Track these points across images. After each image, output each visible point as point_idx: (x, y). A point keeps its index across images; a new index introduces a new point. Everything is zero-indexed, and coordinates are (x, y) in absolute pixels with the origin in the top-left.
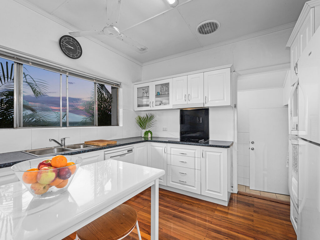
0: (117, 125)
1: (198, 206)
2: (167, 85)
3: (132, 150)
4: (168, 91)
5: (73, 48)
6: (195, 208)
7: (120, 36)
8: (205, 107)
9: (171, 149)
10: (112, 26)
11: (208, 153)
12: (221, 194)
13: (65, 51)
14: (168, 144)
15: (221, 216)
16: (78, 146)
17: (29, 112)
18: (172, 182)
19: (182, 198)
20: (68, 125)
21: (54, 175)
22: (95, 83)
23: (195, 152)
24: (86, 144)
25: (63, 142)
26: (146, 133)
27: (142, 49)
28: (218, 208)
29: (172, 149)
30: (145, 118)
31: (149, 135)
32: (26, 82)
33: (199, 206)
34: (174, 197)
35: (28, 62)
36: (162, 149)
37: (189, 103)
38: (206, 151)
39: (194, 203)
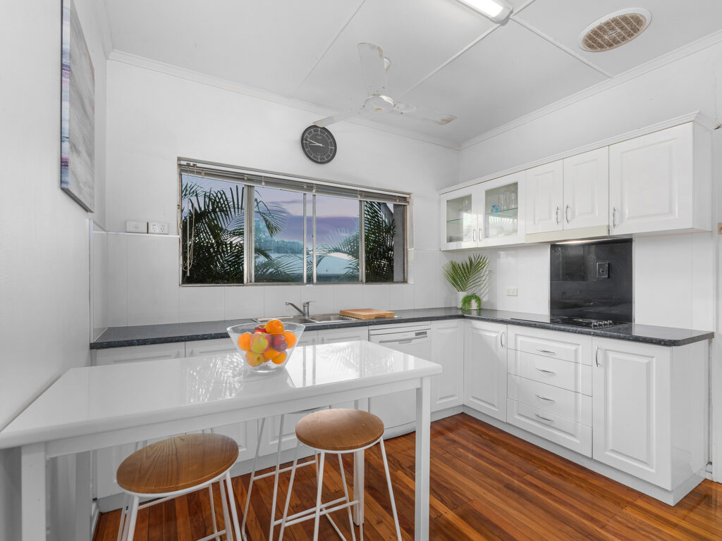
0: (405, 281)
1: (577, 482)
2: (514, 187)
3: (425, 333)
4: (516, 202)
5: (321, 145)
6: (570, 486)
7: (396, 107)
8: (611, 237)
9: (516, 338)
10: (376, 95)
11: (611, 355)
12: (652, 468)
13: (309, 152)
14: (510, 327)
15: (641, 523)
16: (327, 317)
17: (262, 259)
18: (519, 415)
19: (541, 457)
20: (315, 280)
21: (265, 343)
22: (361, 201)
23: (576, 351)
24: (343, 315)
25: (306, 308)
26: (467, 300)
27: (444, 120)
28: (640, 503)
29: (520, 338)
30: (465, 267)
31: (474, 305)
32: (259, 212)
33: (583, 485)
34: (520, 451)
35: (260, 182)
36: (496, 337)
37: (567, 226)
38: (606, 350)
39: (570, 475)
